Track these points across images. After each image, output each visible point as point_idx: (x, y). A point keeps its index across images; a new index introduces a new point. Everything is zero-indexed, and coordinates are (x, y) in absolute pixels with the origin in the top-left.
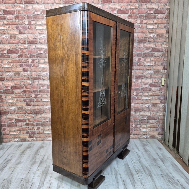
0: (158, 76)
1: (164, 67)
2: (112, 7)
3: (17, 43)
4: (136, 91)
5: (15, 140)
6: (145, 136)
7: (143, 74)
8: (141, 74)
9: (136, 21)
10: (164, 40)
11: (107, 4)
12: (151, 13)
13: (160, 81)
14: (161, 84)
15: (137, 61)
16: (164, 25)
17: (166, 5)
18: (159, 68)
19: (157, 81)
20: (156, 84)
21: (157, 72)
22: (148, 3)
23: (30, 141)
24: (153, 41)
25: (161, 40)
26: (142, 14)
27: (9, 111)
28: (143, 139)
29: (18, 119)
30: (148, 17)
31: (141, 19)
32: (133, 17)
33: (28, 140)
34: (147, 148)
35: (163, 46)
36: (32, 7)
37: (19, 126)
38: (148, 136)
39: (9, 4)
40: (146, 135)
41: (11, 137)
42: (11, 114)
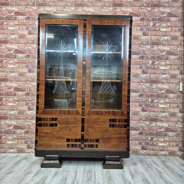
0: (174, 81)
1: (181, 71)
2: (123, 10)
3: (25, 44)
4: (150, 97)
5: (11, 151)
6: (163, 153)
7: (158, 78)
8: (156, 79)
9: (149, 24)
10: (179, 43)
11: (118, 7)
12: (164, 16)
13: (178, 87)
14: (179, 90)
15: (151, 64)
16: (178, 28)
17: (179, 9)
18: (176, 73)
19: (174, 87)
20: (173, 90)
21: (173, 76)
22: (160, 7)
23: (27, 153)
24: (167, 44)
25: (176, 43)
26: (155, 17)
27: (8, 116)
28: (160, 156)
29: (17, 126)
30: (161, 20)
31: (153, 22)
32: (145, 20)
33: (26, 151)
34: (168, 164)
35: (179, 49)
36: (44, 9)
37: (17, 134)
38: (166, 153)
39: (22, 6)
40: (165, 150)
41: (7, 147)
42: (10, 119)
